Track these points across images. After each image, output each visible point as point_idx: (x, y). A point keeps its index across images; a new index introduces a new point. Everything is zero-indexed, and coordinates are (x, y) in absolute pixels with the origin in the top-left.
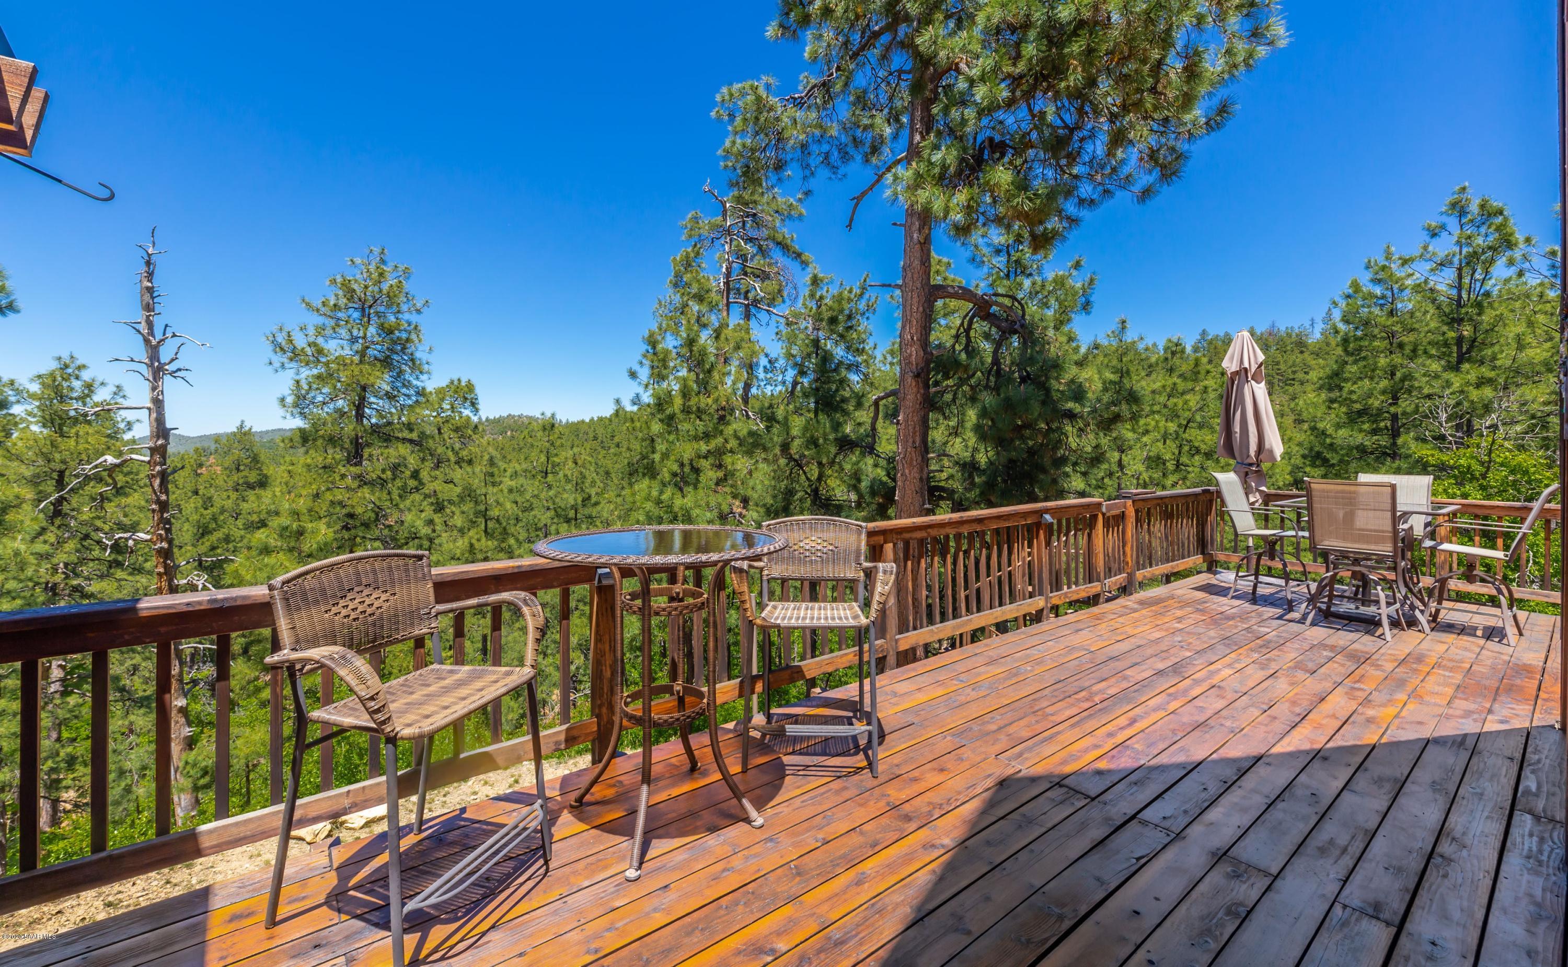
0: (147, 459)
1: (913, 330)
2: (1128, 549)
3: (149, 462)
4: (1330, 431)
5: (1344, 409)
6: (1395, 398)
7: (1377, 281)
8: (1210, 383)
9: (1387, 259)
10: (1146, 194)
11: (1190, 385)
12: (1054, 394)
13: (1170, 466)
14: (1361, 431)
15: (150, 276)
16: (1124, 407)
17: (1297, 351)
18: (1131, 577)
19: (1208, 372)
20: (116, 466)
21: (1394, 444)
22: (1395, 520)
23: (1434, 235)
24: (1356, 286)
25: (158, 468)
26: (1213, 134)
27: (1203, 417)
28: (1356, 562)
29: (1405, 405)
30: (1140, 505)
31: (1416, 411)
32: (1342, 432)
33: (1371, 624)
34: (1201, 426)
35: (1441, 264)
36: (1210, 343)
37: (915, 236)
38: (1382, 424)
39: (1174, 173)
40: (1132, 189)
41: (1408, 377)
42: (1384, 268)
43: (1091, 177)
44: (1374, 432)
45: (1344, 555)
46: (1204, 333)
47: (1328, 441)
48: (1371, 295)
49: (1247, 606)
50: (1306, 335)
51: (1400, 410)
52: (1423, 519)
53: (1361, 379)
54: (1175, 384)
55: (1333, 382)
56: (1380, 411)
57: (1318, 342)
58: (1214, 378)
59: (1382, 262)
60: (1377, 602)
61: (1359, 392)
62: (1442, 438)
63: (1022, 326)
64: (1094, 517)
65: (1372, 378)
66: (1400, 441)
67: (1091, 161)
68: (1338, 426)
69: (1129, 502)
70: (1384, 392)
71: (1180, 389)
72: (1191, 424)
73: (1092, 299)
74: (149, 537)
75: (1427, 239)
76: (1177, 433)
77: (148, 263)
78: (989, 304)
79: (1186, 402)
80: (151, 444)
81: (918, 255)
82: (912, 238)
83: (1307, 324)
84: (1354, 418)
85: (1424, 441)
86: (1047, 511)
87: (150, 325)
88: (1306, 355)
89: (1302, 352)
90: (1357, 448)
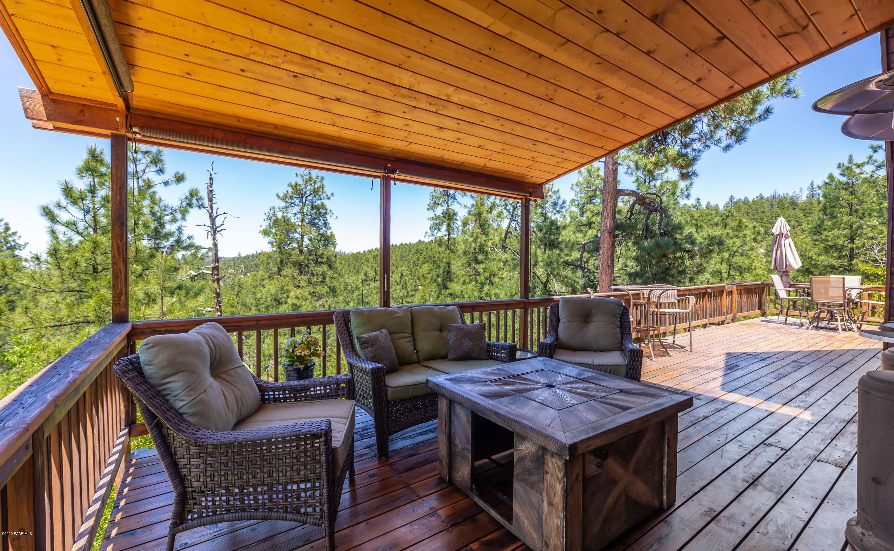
0: (210, 272)
1: (608, 211)
2: (734, 305)
3: (211, 274)
4: (815, 257)
5: (822, 245)
6: (852, 239)
7: (842, 175)
8: (747, 232)
9: (850, 163)
10: (727, 148)
11: (736, 233)
12: (678, 240)
13: (725, 275)
14: (832, 257)
15: (211, 185)
16: (716, 247)
17: (791, 208)
18: (735, 315)
19: (747, 226)
20: (195, 276)
21: (851, 264)
22: (844, 291)
23: (875, 151)
24: (831, 177)
25: (216, 277)
26: (762, 122)
27: (744, 250)
28: (829, 306)
29: (858, 242)
30: (739, 288)
31: (864, 246)
32: (822, 258)
33: (835, 330)
34: (742, 255)
35: (879, 167)
36: (736, 203)
37: (611, 167)
38: (844, 253)
39: (742, 139)
40: (720, 145)
41: (860, 227)
42: (848, 168)
43: (699, 140)
44: (840, 257)
45: (824, 304)
46: (732, 198)
47: (813, 262)
48: (840, 183)
49: (784, 326)
50: (797, 198)
51: (854, 246)
52: (857, 291)
53: (833, 229)
54: (728, 233)
55: (818, 230)
56: (843, 246)
57: (805, 202)
58: (749, 229)
59: (846, 164)
60: (836, 321)
61: (831, 236)
62: (875, 261)
63: (661, 208)
64: (723, 291)
65: (839, 229)
66: (853, 262)
67: (700, 133)
68: (819, 255)
69: (735, 286)
70: (845, 236)
71: (731, 235)
72: (736, 254)
73: (690, 193)
74: (212, 310)
75: (872, 153)
76: (728, 259)
77: (211, 179)
78: (644, 198)
79: (734, 243)
80: (213, 265)
81: (612, 176)
82: (609, 168)
83: (798, 191)
84: (827, 250)
85: (867, 262)
86: (708, 288)
87: (212, 208)
88: (797, 210)
89: (794, 209)
90: (829, 266)
